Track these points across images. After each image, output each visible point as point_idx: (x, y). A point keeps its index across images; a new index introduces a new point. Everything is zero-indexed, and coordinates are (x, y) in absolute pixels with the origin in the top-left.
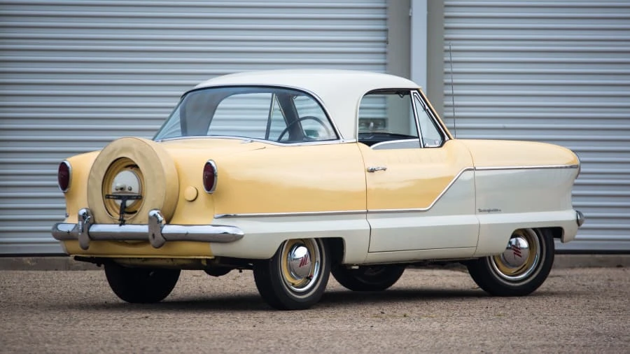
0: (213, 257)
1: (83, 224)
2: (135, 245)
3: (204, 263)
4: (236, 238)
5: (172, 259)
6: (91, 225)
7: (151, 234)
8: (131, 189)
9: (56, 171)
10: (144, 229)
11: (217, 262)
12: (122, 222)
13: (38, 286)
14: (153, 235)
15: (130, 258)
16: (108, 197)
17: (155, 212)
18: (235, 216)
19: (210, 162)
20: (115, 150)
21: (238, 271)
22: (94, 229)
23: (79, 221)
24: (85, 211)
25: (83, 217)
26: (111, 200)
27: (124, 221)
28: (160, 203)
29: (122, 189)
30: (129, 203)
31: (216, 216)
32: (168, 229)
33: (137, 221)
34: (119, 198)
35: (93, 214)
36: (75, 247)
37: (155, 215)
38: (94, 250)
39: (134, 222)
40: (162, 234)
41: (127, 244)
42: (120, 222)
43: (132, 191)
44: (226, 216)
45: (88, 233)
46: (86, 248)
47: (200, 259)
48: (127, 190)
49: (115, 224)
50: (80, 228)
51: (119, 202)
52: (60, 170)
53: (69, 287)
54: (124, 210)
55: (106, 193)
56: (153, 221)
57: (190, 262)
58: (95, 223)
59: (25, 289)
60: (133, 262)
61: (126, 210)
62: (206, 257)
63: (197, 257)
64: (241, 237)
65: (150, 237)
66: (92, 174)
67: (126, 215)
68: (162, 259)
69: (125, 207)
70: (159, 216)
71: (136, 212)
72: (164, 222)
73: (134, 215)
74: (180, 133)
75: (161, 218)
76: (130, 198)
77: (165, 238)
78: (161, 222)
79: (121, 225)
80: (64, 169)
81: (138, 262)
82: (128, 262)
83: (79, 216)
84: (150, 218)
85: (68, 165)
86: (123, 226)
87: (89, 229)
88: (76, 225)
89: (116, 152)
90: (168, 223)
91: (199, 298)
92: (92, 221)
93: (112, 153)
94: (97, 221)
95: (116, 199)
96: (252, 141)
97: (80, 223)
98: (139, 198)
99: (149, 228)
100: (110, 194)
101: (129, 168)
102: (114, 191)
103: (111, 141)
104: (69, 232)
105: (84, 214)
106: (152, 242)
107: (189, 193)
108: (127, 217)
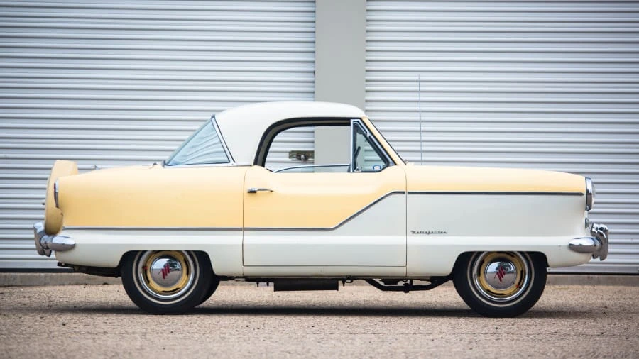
64: (72, 247)
96: (155, 164)
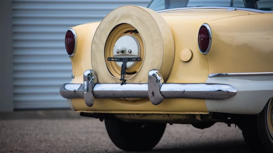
0: (208, 113)
1: (88, 83)
2: (134, 102)
3: (198, 118)
4: (229, 95)
5: (168, 115)
6: (95, 85)
7: (151, 92)
8: (131, 52)
9: (63, 37)
10: (144, 88)
11: (210, 117)
12: (124, 82)
13: (48, 134)
14: (153, 93)
15: (129, 114)
16: (110, 59)
17: (155, 72)
18: (227, 75)
19: (205, 25)
20: (116, 17)
21: (227, 125)
22: (98, 88)
23: (84, 81)
24: (89, 72)
25: (88, 78)
26: (113, 62)
27: (125, 81)
28: (158, 64)
29: (123, 52)
30: (129, 64)
31: (210, 75)
32: (165, 88)
33: (137, 80)
34: (120, 60)
35: (96, 75)
36: (81, 104)
37: (154, 74)
38: (98, 106)
39: (135, 81)
40: (161, 92)
41: (127, 101)
42: (122, 82)
43: (132, 54)
44: (219, 75)
45: (93, 92)
46: (91, 105)
47: (195, 115)
48: (127, 53)
49: (117, 83)
50: (86, 88)
51: (120, 64)
52: (66, 37)
53: (71, 134)
54: (125, 71)
55: (108, 57)
56: (152, 80)
57: (185, 117)
58: (98, 83)
59: (38, 137)
60: (132, 117)
61: (127, 71)
62: (201, 113)
63: (192, 113)
64: (235, 94)
65: (150, 95)
66: (95, 39)
67: (127, 76)
68: (159, 114)
69: (126, 68)
70: (158, 76)
71: (135, 72)
72: (162, 81)
73: (135, 75)
74: (164, 7)
75: (159, 78)
76: (130, 60)
77: (163, 96)
78: (159, 81)
79: (122, 84)
80: (70, 36)
81: (136, 117)
82: (128, 117)
83: (84, 77)
84: (150, 77)
85: (74, 32)
86: (124, 85)
87: (93, 88)
88: (82, 85)
89: (117, 20)
90: (165, 82)
91: (180, 145)
92: (95, 81)
93: (113, 20)
94: (100, 81)
95: (117, 61)
97: (86, 83)
98: (138, 60)
99: (149, 87)
100: (112, 56)
101: (129, 33)
102: (116, 54)
103: (111, 10)
104: (75, 91)
105: (89, 75)
106: (152, 99)
107: (185, 55)
108: (128, 77)
